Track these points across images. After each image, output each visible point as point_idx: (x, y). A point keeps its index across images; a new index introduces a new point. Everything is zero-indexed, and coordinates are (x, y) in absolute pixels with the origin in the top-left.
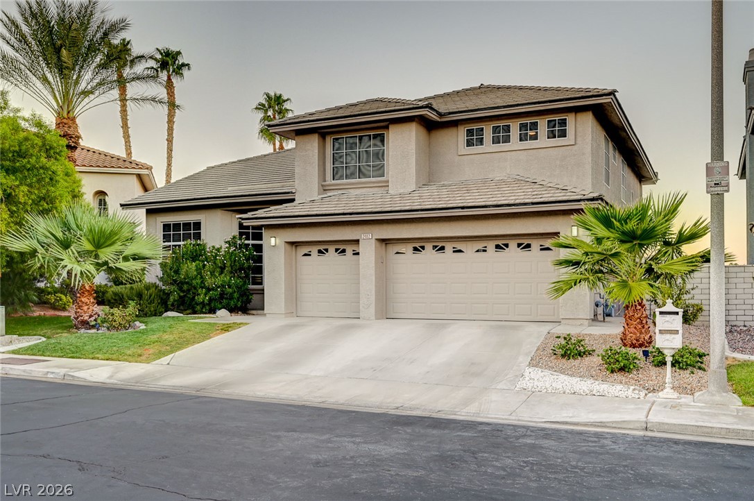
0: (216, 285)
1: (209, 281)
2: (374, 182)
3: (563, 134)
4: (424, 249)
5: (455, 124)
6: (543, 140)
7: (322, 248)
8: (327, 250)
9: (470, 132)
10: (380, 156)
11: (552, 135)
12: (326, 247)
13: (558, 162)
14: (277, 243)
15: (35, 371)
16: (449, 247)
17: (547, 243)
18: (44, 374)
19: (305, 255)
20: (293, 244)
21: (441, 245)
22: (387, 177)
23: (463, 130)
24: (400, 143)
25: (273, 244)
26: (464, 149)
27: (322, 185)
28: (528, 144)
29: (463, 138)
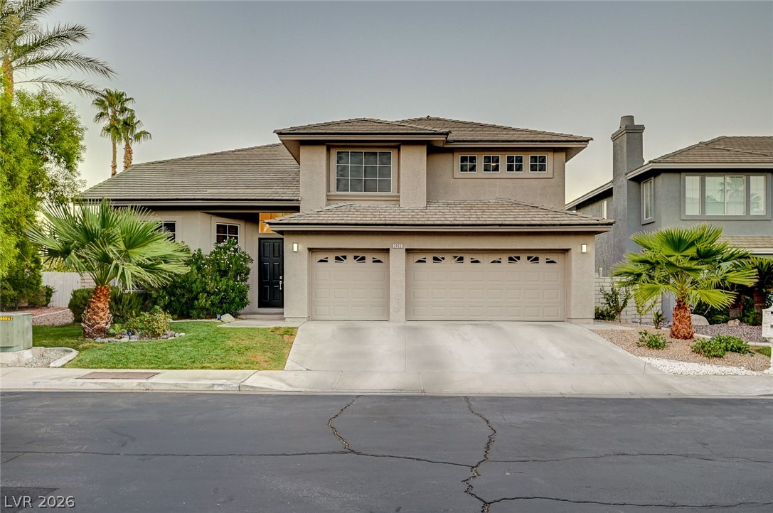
0: (219, 290)
1: (211, 285)
2: (383, 196)
3: (543, 168)
4: (444, 259)
5: (452, 151)
6: (526, 172)
7: (339, 255)
8: (345, 257)
9: (464, 159)
10: (386, 173)
11: (533, 168)
12: (345, 254)
13: (539, 191)
14: (300, 249)
15: (193, 384)
16: (467, 258)
17: (552, 257)
18: (208, 388)
19: (321, 261)
20: (311, 250)
21: (459, 255)
22: (393, 192)
23: (458, 157)
24: (412, 163)
25: (295, 249)
26: (458, 173)
27: (327, 196)
28: (515, 174)
29: (458, 163)
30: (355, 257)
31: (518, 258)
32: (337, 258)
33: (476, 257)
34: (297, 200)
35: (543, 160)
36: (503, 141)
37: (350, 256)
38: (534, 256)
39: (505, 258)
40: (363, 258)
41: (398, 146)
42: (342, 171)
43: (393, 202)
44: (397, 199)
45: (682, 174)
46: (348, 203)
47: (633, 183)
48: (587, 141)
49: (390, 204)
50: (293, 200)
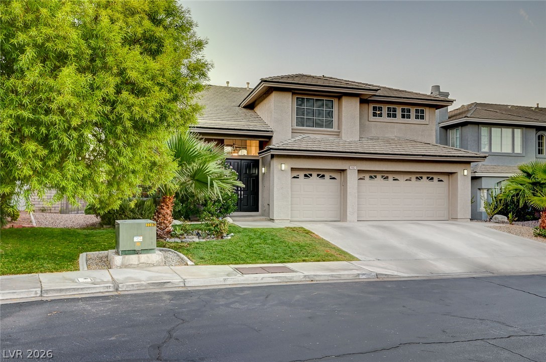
2: (328, 131)
3: (422, 117)
4: (376, 178)
5: (368, 102)
6: (413, 119)
7: (307, 173)
8: (311, 175)
9: (375, 108)
10: (330, 114)
11: (417, 117)
12: (310, 173)
13: (420, 133)
14: (286, 168)
15: (344, 275)
16: (391, 177)
17: (441, 178)
18: (356, 276)
19: (294, 177)
20: (292, 169)
21: (386, 175)
22: (335, 129)
23: (371, 106)
24: (350, 109)
25: (283, 168)
26: (372, 118)
27: (292, 129)
28: (406, 120)
29: (371, 111)
30: (318, 175)
31: (422, 178)
32: (306, 176)
33: (396, 177)
34: (272, 132)
35: (422, 111)
36: (404, 98)
37: (314, 174)
38: (431, 176)
39: (413, 177)
40: (323, 176)
41: (340, 96)
42: (299, 112)
43: (335, 136)
44: (338, 134)
45: (480, 125)
46: (307, 135)
47: (442, 129)
48: (452, 102)
49: (332, 137)
50: (269, 131)
